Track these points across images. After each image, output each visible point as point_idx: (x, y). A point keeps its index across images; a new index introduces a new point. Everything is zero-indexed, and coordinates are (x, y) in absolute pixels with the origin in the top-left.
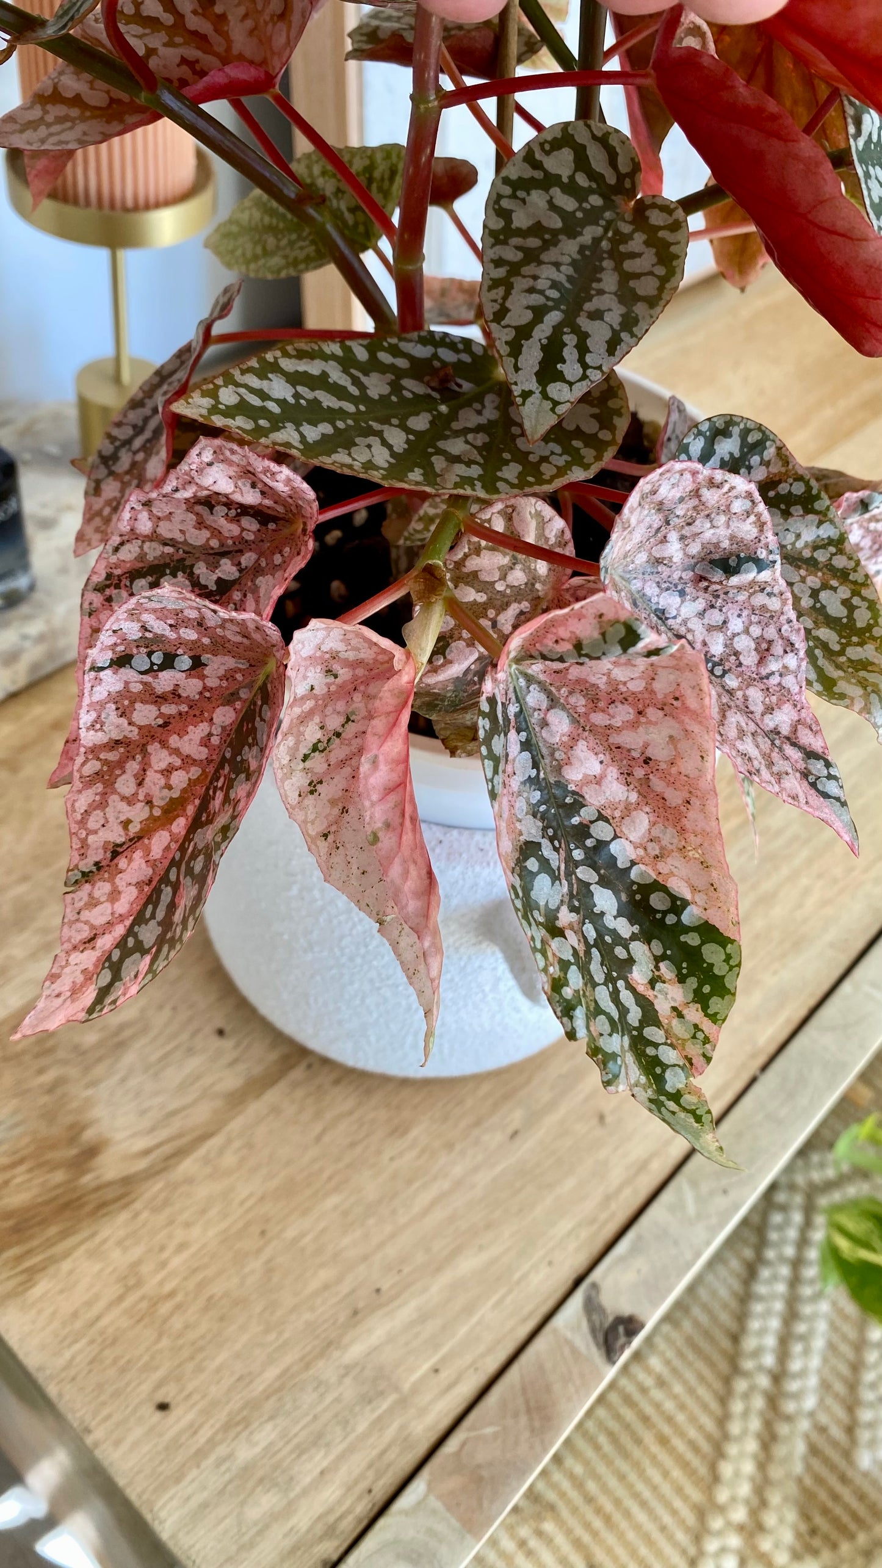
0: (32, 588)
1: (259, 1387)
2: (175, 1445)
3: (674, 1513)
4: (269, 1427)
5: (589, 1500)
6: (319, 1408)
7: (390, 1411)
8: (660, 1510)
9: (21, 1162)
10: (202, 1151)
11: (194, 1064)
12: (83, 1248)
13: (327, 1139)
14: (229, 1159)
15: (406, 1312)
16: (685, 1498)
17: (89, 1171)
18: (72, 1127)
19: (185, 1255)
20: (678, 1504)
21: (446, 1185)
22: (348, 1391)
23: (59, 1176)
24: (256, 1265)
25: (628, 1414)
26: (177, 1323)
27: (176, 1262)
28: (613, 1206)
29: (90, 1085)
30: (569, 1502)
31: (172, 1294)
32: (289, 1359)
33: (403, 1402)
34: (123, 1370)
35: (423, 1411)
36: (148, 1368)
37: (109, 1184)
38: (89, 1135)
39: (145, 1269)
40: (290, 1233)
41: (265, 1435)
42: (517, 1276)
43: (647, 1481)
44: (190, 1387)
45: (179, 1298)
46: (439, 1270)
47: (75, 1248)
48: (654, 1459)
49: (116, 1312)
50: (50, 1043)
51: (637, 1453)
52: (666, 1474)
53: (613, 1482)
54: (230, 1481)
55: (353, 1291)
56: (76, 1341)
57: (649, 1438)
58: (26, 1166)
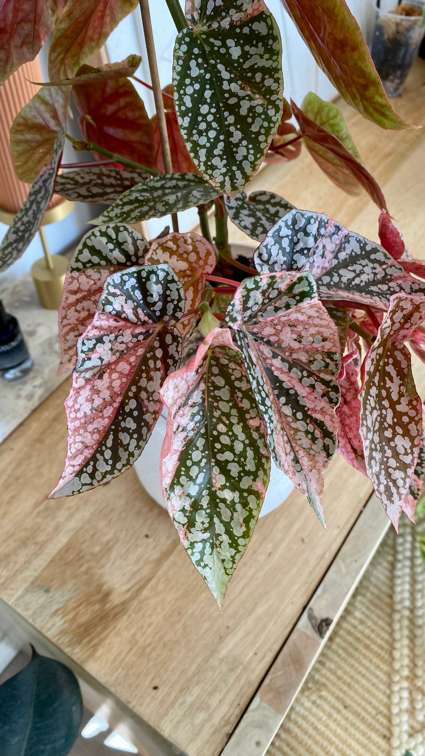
0: (33, 364)
1: (189, 674)
2: (163, 702)
3: (377, 677)
4: (197, 687)
5: (340, 679)
6: (214, 677)
7: (241, 673)
8: (371, 677)
9: (81, 604)
10: (149, 586)
11: (139, 551)
12: (112, 634)
14: (161, 587)
15: (240, 634)
16: (381, 670)
17: (109, 602)
18: (97, 586)
19: (152, 628)
20: (378, 673)
21: (246, 580)
22: (224, 668)
23: (97, 607)
24: (179, 626)
25: (350, 639)
26: (154, 655)
27: (149, 631)
28: (314, 575)
29: (101, 568)
30: (331, 681)
31: (150, 644)
32: (199, 660)
33: (245, 669)
34: (137, 677)
35: (253, 671)
36: (147, 674)
37: (116, 606)
38: (105, 588)
39: (138, 636)
40: (190, 611)
41: (196, 691)
42: (280, 611)
43: (363, 666)
44: (164, 679)
45: (153, 645)
46: (250, 614)
47: (109, 634)
48: (364, 656)
49: (130, 655)
50: (82, 554)
51: (357, 654)
52: (371, 661)
53: (348, 669)
54: (186, 711)
55: (218, 630)
56: (117, 670)
57: (360, 647)
58: (84, 605)
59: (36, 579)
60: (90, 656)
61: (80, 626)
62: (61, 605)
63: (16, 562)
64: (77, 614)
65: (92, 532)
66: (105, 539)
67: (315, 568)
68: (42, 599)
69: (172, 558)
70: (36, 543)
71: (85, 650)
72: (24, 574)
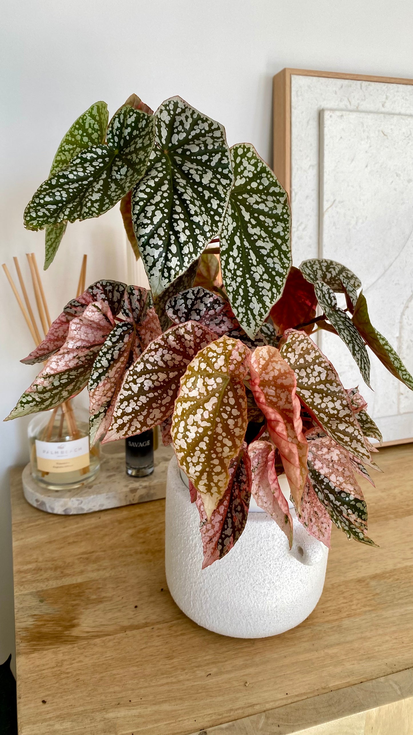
1: (75, 711)
2: (40, 714)
4: (69, 723)
6: (87, 726)
9: (53, 621)
10: (104, 638)
11: (119, 614)
12: (53, 650)
13: (144, 651)
14: (111, 644)
15: (135, 712)
17: (69, 631)
18: (72, 617)
19: (80, 664)
21: (174, 680)
22: (101, 726)
23: (60, 629)
24: (98, 676)
27: (75, 665)
28: (232, 713)
29: (84, 609)
31: (68, 673)
32: (89, 707)
34: (41, 687)
36: (48, 689)
37: (72, 636)
38: (75, 621)
39: (65, 663)
40: (114, 672)
41: (67, 725)
42: (180, 719)
44: (55, 700)
45: (68, 675)
46: (155, 704)
47: (51, 649)
49: (50, 670)
50: (81, 594)
54: (48, 732)
55: (122, 697)
56: (34, 673)
58: (53, 623)
59: (42, 591)
60: (26, 653)
61: (39, 633)
62: (40, 614)
63: (41, 575)
64: (45, 625)
65: (100, 586)
66: (104, 595)
67: (239, 709)
68: (34, 604)
69: (135, 632)
70: (62, 572)
71: (27, 648)
72: (38, 584)
